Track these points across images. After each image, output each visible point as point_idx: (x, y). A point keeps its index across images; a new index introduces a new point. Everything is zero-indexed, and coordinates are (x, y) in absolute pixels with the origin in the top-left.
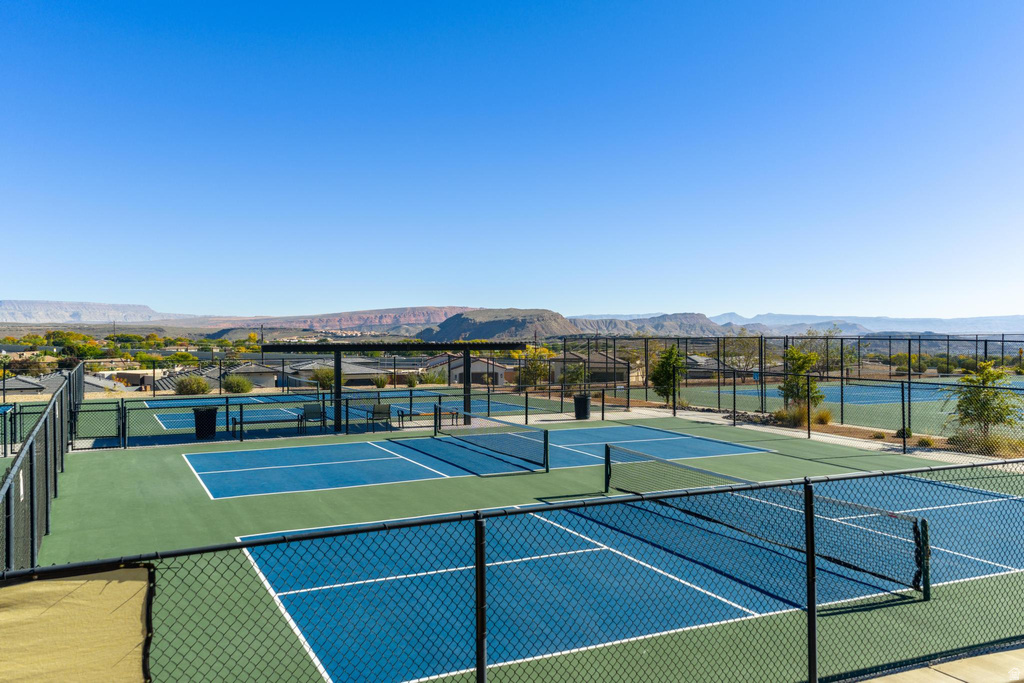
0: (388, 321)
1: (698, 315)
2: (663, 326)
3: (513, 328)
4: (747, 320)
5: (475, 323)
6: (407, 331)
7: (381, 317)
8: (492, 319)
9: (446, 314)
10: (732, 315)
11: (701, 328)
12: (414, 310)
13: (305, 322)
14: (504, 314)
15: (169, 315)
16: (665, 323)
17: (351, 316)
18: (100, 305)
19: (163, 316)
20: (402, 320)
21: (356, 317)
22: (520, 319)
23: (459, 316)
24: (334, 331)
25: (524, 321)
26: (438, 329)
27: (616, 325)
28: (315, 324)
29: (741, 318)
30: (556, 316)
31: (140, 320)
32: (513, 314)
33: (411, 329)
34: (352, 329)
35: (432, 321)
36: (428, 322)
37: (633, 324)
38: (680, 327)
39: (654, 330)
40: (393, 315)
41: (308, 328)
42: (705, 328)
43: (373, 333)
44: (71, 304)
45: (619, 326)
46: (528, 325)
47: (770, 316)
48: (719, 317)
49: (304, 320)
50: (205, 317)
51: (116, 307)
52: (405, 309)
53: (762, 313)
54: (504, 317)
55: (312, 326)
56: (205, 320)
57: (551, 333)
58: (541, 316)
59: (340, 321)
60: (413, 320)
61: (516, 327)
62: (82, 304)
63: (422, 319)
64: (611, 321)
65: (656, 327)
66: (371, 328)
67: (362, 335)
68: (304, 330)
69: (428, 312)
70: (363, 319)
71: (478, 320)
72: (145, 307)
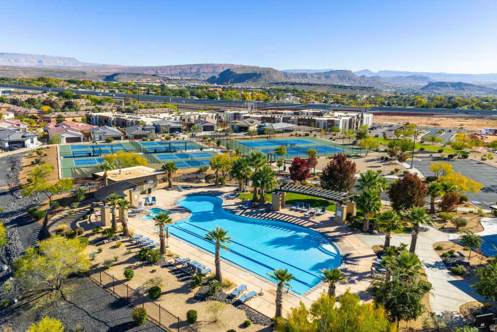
0: (194, 70)
1: (349, 71)
2: (330, 77)
3: (255, 77)
4: (374, 73)
5: (236, 74)
6: (203, 76)
7: (191, 69)
8: (245, 72)
9: (223, 68)
10: (367, 71)
11: (349, 78)
12: (207, 65)
13: (153, 70)
14: (251, 70)
15: (86, 63)
16: (331, 75)
17: (176, 67)
18: (52, 57)
19: (83, 63)
20: (201, 70)
21: (178, 68)
22: (258, 73)
23: (228, 70)
24: (168, 77)
25: (260, 74)
26: (218, 77)
27: (306, 76)
28: (158, 71)
29: (371, 72)
30: (276, 72)
31: (72, 66)
32: (255, 70)
33: (205, 75)
34: (176, 75)
35: (216, 71)
36: (214, 72)
37: (315, 76)
38: (338, 77)
39: (325, 79)
40: (196, 68)
41: (154, 73)
42: (350, 78)
43: (186, 78)
44: (38, 56)
45: (308, 76)
46: (262, 76)
47: (386, 72)
48: (359, 72)
49: (153, 69)
50: (104, 65)
51: (60, 58)
52: (203, 65)
53: (382, 70)
54: (250, 72)
55: (156, 72)
56: (104, 67)
57: (273, 80)
58: (268, 71)
59: (170, 70)
60: (206, 70)
61: (256, 76)
62: (42, 56)
63: (211, 70)
64: (304, 74)
65: (326, 77)
66: (186, 74)
67: (181, 79)
68: (154, 75)
69: (214, 67)
70: (182, 70)
71: (238, 73)
72: (74, 59)
